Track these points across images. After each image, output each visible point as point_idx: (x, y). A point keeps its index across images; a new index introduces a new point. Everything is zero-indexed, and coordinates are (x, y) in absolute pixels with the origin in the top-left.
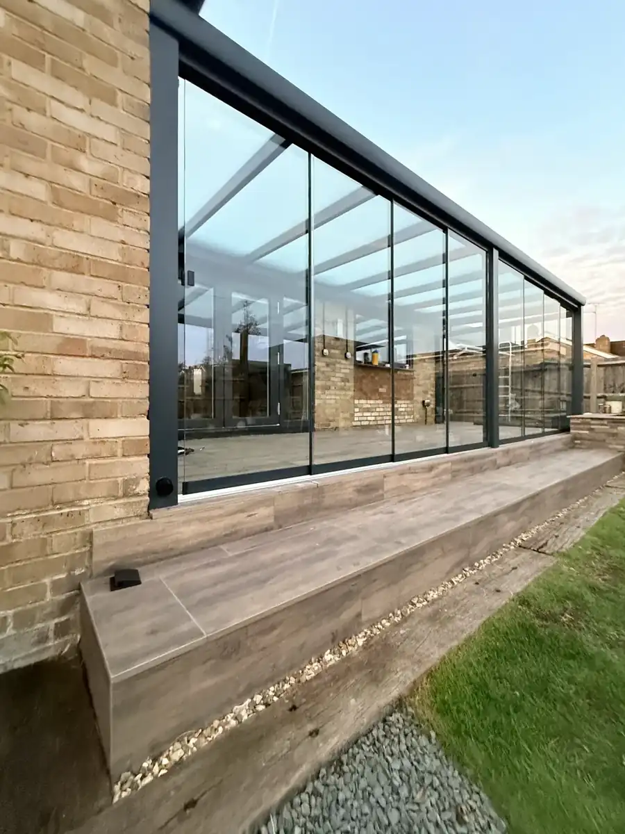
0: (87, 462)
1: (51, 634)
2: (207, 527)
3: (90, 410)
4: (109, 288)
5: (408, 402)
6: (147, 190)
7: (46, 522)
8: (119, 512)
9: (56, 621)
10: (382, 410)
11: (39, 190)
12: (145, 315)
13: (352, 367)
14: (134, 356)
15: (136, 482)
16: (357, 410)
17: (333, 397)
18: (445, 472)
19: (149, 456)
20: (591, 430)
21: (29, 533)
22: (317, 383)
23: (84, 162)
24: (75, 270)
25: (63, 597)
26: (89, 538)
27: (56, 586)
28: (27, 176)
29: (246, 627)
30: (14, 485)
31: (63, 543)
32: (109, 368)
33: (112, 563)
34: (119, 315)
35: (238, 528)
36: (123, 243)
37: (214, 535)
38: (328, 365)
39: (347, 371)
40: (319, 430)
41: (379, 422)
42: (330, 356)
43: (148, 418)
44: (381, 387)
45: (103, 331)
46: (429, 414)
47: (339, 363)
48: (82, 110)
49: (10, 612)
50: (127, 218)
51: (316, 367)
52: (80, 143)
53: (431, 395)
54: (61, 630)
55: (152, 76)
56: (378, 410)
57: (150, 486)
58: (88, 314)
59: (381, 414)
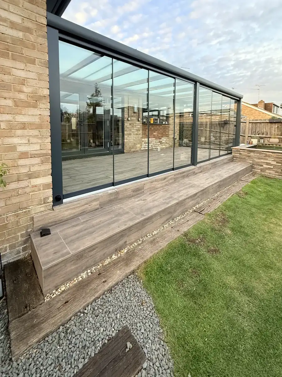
0: (31, 194)
1: (21, 251)
2: (74, 211)
3: (30, 176)
4: (36, 132)
5: (167, 138)
6: (48, 94)
7: (17, 216)
8: (42, 209)
9: (23, 246)
10: (155, 142)
11: (10, 103)
12: (49, 140)
13: (141, 125)
14: (46, 155)
15: (48, 198)
16: (143, 143)
17: (132, 138)
18: (171, 179)
19: (52, 189)
20: (240, 154)
21: (12, 219)
22: (125, 132)
23: (25, 89)
24: (24, 128)
25: (25, 239)
26: (32, 219)
27: (22, 236)
28: (5, 98)
29: (85, 250)
30: (7, 204)
31: (24, 221)
32: (37, 160)
33: (41, 227)
34: (40, 141)
35: (85, 210)
36: (40, 115)
37: (77, 213)
38: (130, 124)
39: (139, 126)
40: (126, 153)
41: (153, 148)
42: (131, 120)
43: (51, 175)
44: (155, 132)
45: (34, 148)
46: (176, 143)
47: (135, 123)
48: (23, 70)
49: (8, 245)
50: (42, 106)
51: (125, 126)
52: (23, 82)
53: (177, 134)
54: (24, 249)
55: (48, 50)
56: (153, 142)
57: (53, 199)
58: (29, 143)
59: (154, 144)
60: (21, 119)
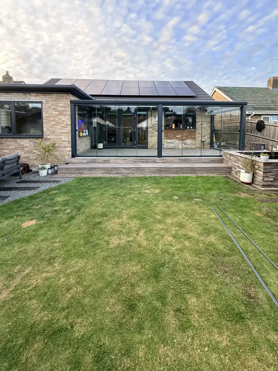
0: (65, 152)
5: (192, 140)
8: (68, 158)
10: (178, 143)
14: (70, 142)
15: (70, 155)
16: (165, 143)
17: (155, 139)
19: (71, 152)
24: (64, 134)
26: (65, 159)
33: (66, 162)
34: (68, 137)
37: (79, 162)
40: (149, 148)
41: (176, 147)
42: (154, 127)
43: (71, 148)
44: (178, 135)
46: (205, 145)
48: (64, 118)
52: (64, 121)
58: (65, 138)
60: (63, 131)
